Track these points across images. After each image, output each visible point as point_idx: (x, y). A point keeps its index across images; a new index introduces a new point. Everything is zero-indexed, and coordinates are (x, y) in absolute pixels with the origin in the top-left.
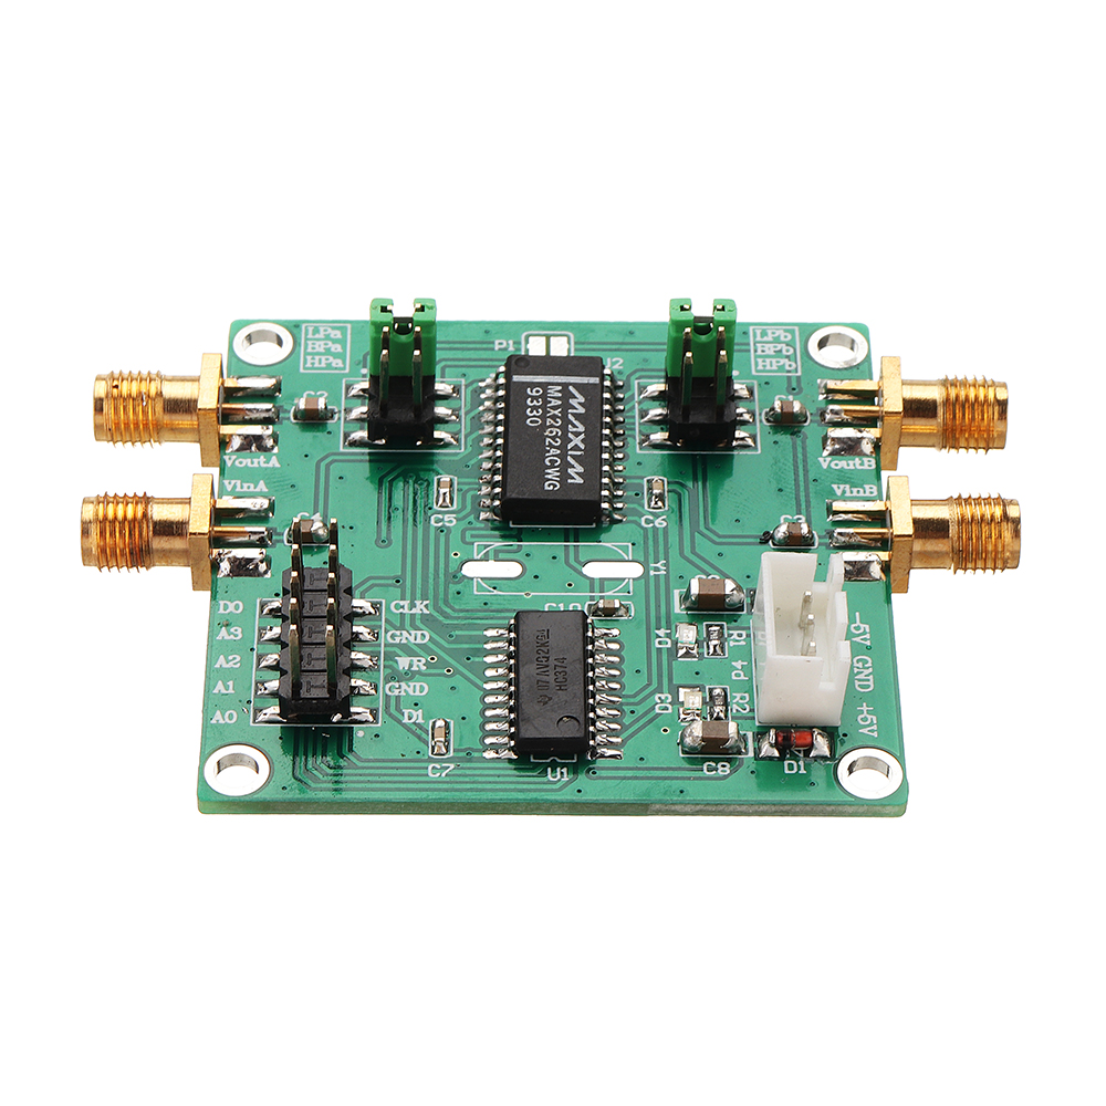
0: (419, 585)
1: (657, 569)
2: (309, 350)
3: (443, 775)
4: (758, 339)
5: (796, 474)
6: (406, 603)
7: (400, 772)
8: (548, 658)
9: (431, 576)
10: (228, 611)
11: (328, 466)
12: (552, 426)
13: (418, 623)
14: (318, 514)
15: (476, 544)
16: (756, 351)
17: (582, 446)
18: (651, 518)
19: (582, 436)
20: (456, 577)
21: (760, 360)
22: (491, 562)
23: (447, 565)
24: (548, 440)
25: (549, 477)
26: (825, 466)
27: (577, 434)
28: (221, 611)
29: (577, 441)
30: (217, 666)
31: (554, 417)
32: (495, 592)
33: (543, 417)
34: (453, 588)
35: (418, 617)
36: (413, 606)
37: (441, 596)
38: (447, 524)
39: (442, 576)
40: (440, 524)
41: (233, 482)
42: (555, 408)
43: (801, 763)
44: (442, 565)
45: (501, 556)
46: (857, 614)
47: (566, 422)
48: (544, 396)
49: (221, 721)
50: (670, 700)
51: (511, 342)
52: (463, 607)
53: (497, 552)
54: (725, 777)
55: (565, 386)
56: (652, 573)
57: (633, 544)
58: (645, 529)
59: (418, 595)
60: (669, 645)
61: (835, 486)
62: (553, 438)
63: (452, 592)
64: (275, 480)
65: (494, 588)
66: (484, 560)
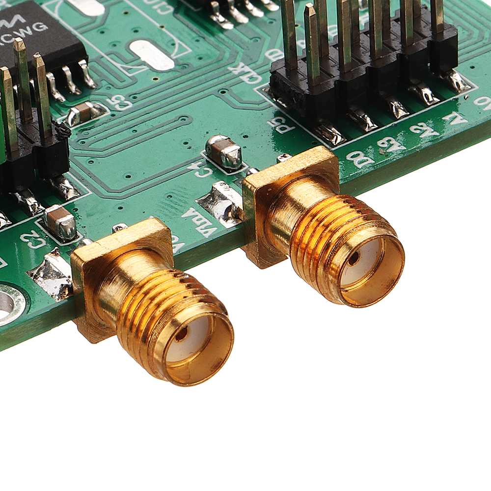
6: (245, 78)
9: (196, 80)
10: (366, 158)
13: (260, 62)
14: (189, 168)
15: (130, 75)
20: (182, 66)
22: (143, 59)
23: (175, 78)
25: (30, 33)
28: (371, 161)
30: (436, 133)
32: (177, 41)
34: (196, 63)
35: (253, 65)
36: (243, 73)
37: (215, 65)
38: (123, 98)
39: (190, 75)
40: (127, 102)
41: (202, 232)
44: (178, 80)
45: (129, 57)
52: (213, 50)
63: (201, 62)
64: (173, 210)
65: (173, 44)
66: (144, 63)
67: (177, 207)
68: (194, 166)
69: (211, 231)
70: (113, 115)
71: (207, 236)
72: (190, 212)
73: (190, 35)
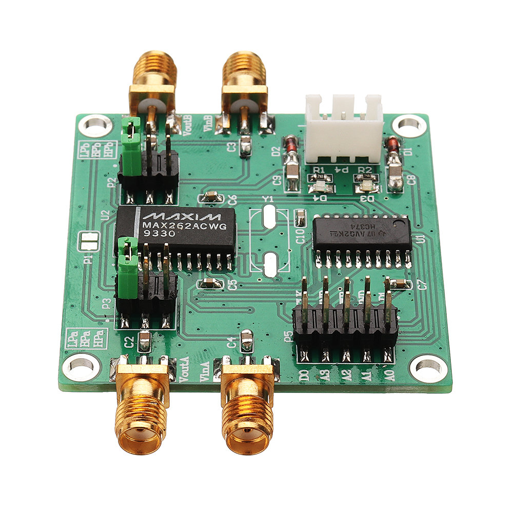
0: (284, 295)
1: (269, 199)
2: (88, 346)
3: (425, 284)
4: (88, 156)
5: (196, 145)
6: (298, 300)
7: (424, 301)
8: (351, 232)
9: (276, 290)
10: (307, 376)
11: (187, 335)
12: (176, 226)
14: (228, 339)
15: (251, 271)
16: (98, 157)
17: (192, 214)
18: (230, 201)
19: (184, 214)
20: (278, 279)
21: (105, 156)
22: (264, 265)
23: (268, 283)
24: (186, 228)
25: (216, 228)
26: (190, 134)
27: (182, 216)
28: (308, 379)
29: (188, 217)
30: (351, 380)
31: (168, 226)
32: (289, 263)
33: (168, 230)
34: (285, 280)
37: (293, 285)
38: (236, 283)
39: (276, 286)
40: (236, 286)
41: (202, 377)
42: (160, 225)
43: (405, 149)
44: (269, 285)
45: (260, 260)
46: (299, 126)
47: (172, 220)
48: (151, 230)
49: (393, 376)
50: (365, 197)
51: (85, 257)
52: (300, 276)
53: (256, 262)
54: (416, 177)
55: (141, 221)
56: (272, 201)
57: (250, 208)
58: (238, 204)
59: (292, 295)
60: (325, 196)
61: (205, 131)
62: (185, 226)
63: (288, 281)
64: (200, 359)
65: (285, 264)
66: (263, 268)
67: (203, 358)
68: (231, 339)
69: (206, 379)
70: (223, 291)
71: (201, 381)
72: (207, 364)
73: (298, 262)
